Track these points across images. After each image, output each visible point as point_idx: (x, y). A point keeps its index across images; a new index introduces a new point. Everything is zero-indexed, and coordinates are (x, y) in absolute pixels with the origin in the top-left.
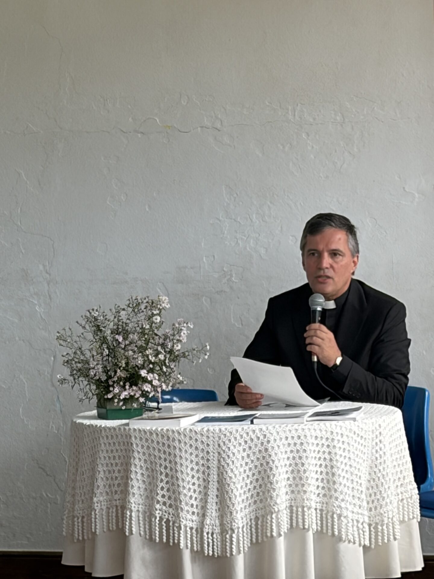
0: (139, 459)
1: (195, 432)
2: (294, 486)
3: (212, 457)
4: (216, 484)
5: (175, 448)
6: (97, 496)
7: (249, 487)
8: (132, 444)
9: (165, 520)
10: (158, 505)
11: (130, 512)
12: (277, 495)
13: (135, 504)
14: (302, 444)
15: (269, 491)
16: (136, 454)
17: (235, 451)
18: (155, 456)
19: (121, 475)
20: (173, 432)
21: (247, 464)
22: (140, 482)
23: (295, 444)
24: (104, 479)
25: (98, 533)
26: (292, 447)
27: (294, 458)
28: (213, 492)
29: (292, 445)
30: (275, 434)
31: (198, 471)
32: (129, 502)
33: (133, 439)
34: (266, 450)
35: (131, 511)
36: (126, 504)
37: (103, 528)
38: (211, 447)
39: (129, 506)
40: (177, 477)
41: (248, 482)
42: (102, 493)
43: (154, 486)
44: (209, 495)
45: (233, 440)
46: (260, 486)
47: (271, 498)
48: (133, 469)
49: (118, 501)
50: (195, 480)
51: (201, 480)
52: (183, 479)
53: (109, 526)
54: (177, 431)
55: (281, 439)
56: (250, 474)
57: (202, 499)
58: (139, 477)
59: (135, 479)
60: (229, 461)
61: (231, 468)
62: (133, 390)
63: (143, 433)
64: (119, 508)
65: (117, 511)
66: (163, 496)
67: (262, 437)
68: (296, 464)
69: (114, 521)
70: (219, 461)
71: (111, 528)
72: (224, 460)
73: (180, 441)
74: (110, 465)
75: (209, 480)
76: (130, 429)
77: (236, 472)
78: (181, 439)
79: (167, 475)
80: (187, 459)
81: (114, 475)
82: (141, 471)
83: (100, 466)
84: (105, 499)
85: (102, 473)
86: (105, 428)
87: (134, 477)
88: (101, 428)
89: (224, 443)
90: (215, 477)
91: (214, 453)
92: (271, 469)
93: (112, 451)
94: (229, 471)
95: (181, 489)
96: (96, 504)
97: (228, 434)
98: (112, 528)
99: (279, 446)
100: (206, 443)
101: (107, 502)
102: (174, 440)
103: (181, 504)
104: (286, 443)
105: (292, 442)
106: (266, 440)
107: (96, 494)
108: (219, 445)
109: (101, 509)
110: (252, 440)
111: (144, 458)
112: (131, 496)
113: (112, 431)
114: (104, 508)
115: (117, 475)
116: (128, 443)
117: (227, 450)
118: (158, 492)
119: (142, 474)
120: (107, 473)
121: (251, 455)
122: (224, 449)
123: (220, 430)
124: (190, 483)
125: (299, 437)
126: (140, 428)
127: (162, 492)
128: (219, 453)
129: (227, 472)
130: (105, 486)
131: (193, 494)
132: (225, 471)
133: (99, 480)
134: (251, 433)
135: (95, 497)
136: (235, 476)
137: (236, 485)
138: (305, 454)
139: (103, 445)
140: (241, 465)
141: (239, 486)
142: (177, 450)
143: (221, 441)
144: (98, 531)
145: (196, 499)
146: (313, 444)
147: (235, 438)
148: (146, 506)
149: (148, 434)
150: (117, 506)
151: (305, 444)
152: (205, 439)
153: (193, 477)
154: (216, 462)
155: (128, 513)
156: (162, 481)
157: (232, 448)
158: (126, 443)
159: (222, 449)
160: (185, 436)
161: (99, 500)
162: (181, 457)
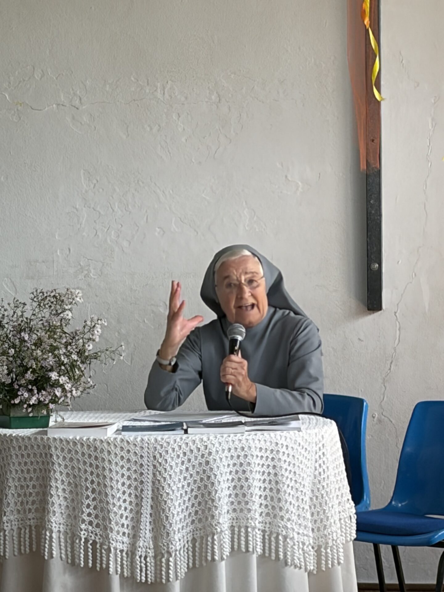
0: (61, 472)
1: (128, 442)
2: (236, 504)
3: (146, 471)
4: (150, 500)
5: (103, 460)
6: (7, 514)
7: (187, 504)
8: (51, 455)
9: (91, 542)
10: (84, 525)
11: (49, 533)
12: (219, 513)
13: (56, 524)
14: (246, 456)
15: (210, 509)
16: (56, 467)
17: (173, 464)
18: (79, 469)
19: (36, 490)
20: (102, 441)
21: (185, 478)
22: (61, 498)
23: (239, 457)
24: (16, 495)
25: (7, 557)
26: (235, 460)
27: (237, 472)
28: (147, 510)
29: (235, 458)
30: (217, 445)
31: (130, 486)
32: (49, 521)
33: (53, 449)
34: (207, 463)
35: (51, 532)
36: (45, 523)
37: (14, 551)
38: (145, 459)
39: (50, 526)
40: (106, 493)
41: (186, 499)
42: (12, 511)
43: (78, 503)
44: (142, 514)
45: (170, 451)
46: (200, 504)
47: (213, 517)
48: (53, 484)
49: (32, 521)
50: (126, 497)
51: (133, 496)
52: (112, 495)
53: (20, 549)
54: (105, 440)
55: (223, 450)
56: (189, 490)
57: (133, 518)
58: (60, 493)
59: (56, 496)
60: (166, 475)
61: (169, 482)
62: (42, 395)
63: (64, 443)
64: (33, 528)
65: (30, 532)
66: (89, 515)
67: (202, 448)
68: (239, 479)
69: (27, 543)
70: (154, 475)
71: (23, 551)
72: (160, 474)
73: (109, 453)
74: (22, 480)
75: (143, 496)
76: (48, 439)
77: (174, 488)
78: (110, 450)
79: (93, 491)
80: (117, 473)
81: (27, 491)
82: (62, 487)
83: (11, 480)
84: (16, 518)
85: (13, 488)
86: (17, 438)
87: (55, 493)
88: (12, 438)
89: (161, 454)
90: (150, 493)
91: (148, 466)
92: (213, 484)
93: (26, 463)
94: (166, 487)
95: (111, 506)
96: (6, 524)
97: (165, 444)
98: (25, 550)
99: (221, 459)
100: (139, 455)
101: (18, 521)
102: (102, 451)
103: (110, 523)
104: (229, 455)
105: (235, 455)
106: (207, 451)
107: (5, 512)
108: (155, 457)
109: (12, 529)
110: (192, 451)
111: (66, 471)
112: (51, 515)
113: (26, 440)
114: (15, 528)
115: (31, 491)
116: (46, 454)
117: (164, 462)
118: (84, 510)
119: (64, 490)
120: (19, 488)
121: (191, 469)
122: (160, 461)
123: (156, 440)
124: (121, 500)
125: (243, 449)
126: (61, 437)
127: (88, 511)
128: (155, 466)
129: (163, 487)
130: (16, 504)
131: (123, 512)
132: (161, 486)
133: (10, 496)
134: (190, 444)
135: (5, 515)
136: (173, 491)
137: (173, 502)
138: (249, 468)
139: (14, 457)
140: (180, 480)
141: (177, 504)
142: (106, 462)
143: (156, 452)
144: (7, 554)
145: (127, 517)
146: (257, 456)
147: (173, 450)
148: (67, 525)
149: (71, 444)
150: (30, 526)
151: (249, 457)
152: (138, 450)
153: (124, 493)
154: (150, 476)
155: (48, 534)
156: (88, 497)
157: (169, 460)
158: (44, 455)
159: (158, 461)
160: (116, 446)
161: (9, 520)
162: (110, 470)
